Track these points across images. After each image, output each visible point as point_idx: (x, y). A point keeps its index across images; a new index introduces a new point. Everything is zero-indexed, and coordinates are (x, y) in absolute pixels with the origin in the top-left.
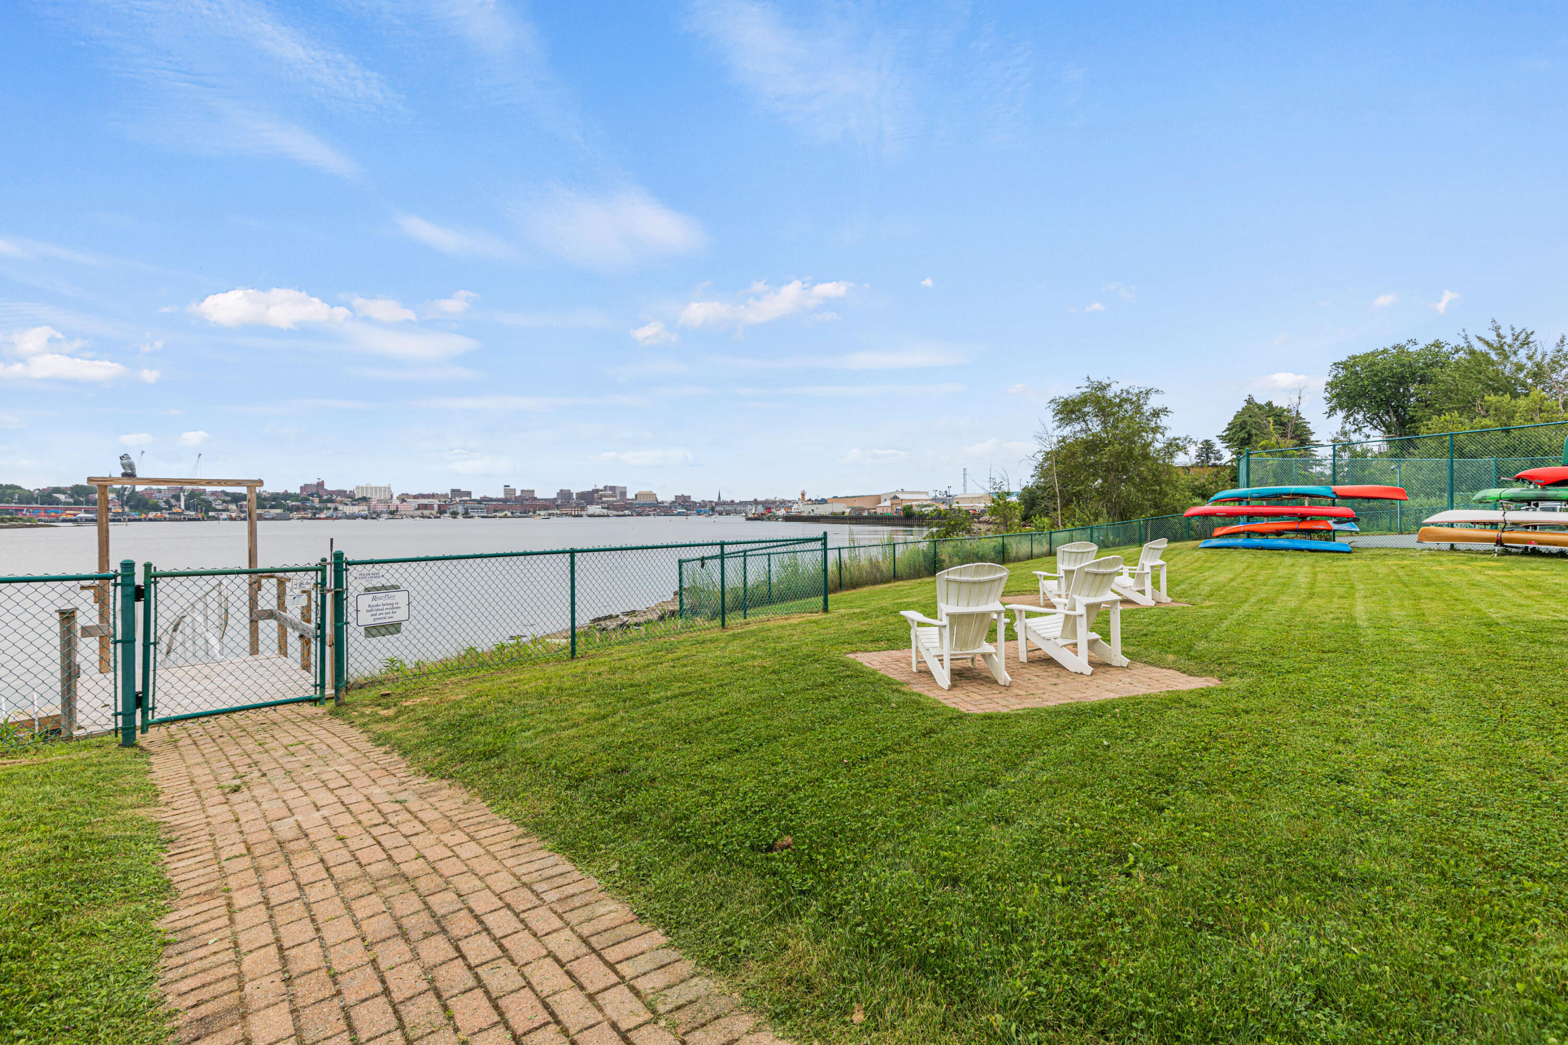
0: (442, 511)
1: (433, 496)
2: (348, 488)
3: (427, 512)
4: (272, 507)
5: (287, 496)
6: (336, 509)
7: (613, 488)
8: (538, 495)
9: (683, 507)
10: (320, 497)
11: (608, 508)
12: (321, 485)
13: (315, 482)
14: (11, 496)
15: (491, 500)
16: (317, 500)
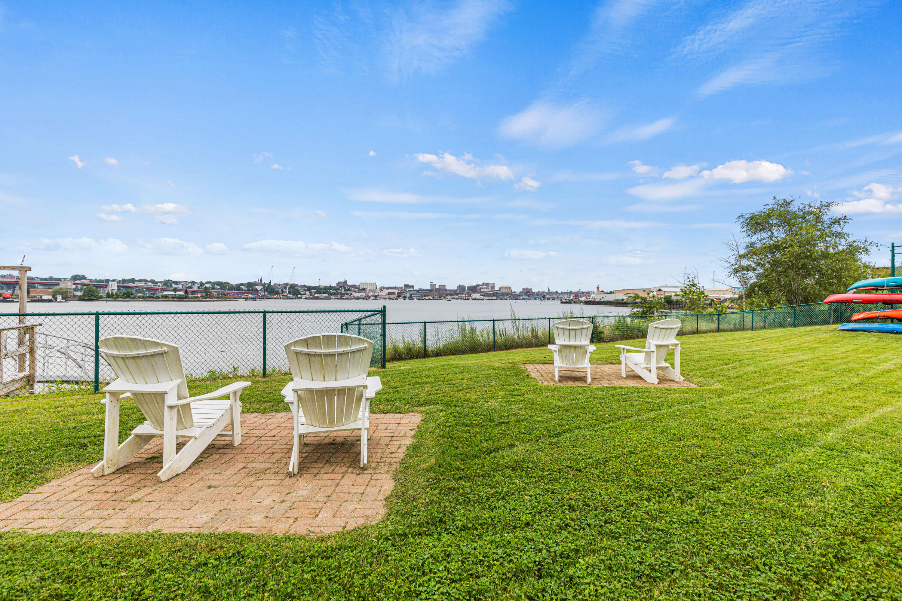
0: (399, 296)
1: (395, 288)
2: (357, 284)
3: (392, 296)
4: (324, 293)
5: (331, 287)
6: (351, 294)
7: (487, 284)
8: (448, 288)
9: (527, 295)
10: (345, 288)
11: (484, 295)
12: (345, 282)
13: (343, 281)
14: (226, 287)
15: (424, 290)
16: (343, 290)
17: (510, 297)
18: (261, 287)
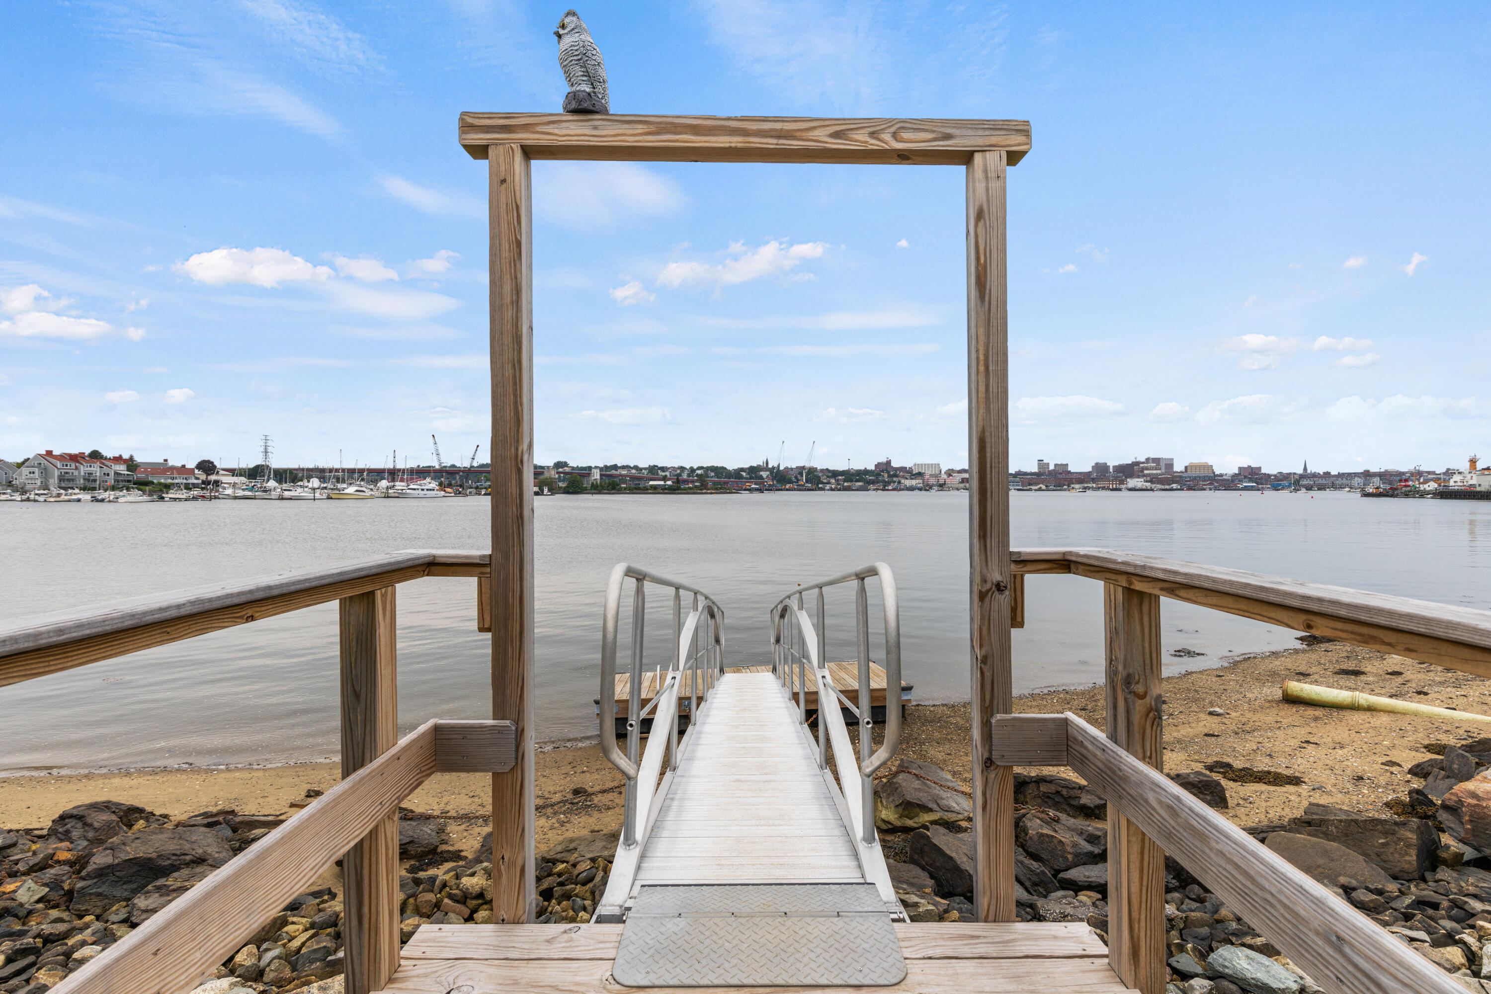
2: (908, 464)
4: (857, 481)
5: (866, 472)
6: (899, 482)
7: (1157, 461)
9: (1251, 480)
10: (888, 472)
11: (1151, 482)
12: (889, 462)
13: (884, 460)
14: (722, 473)
15: (1025, 474)
16: (886, 475)
17: (1211, 484)
18: (768, 473)
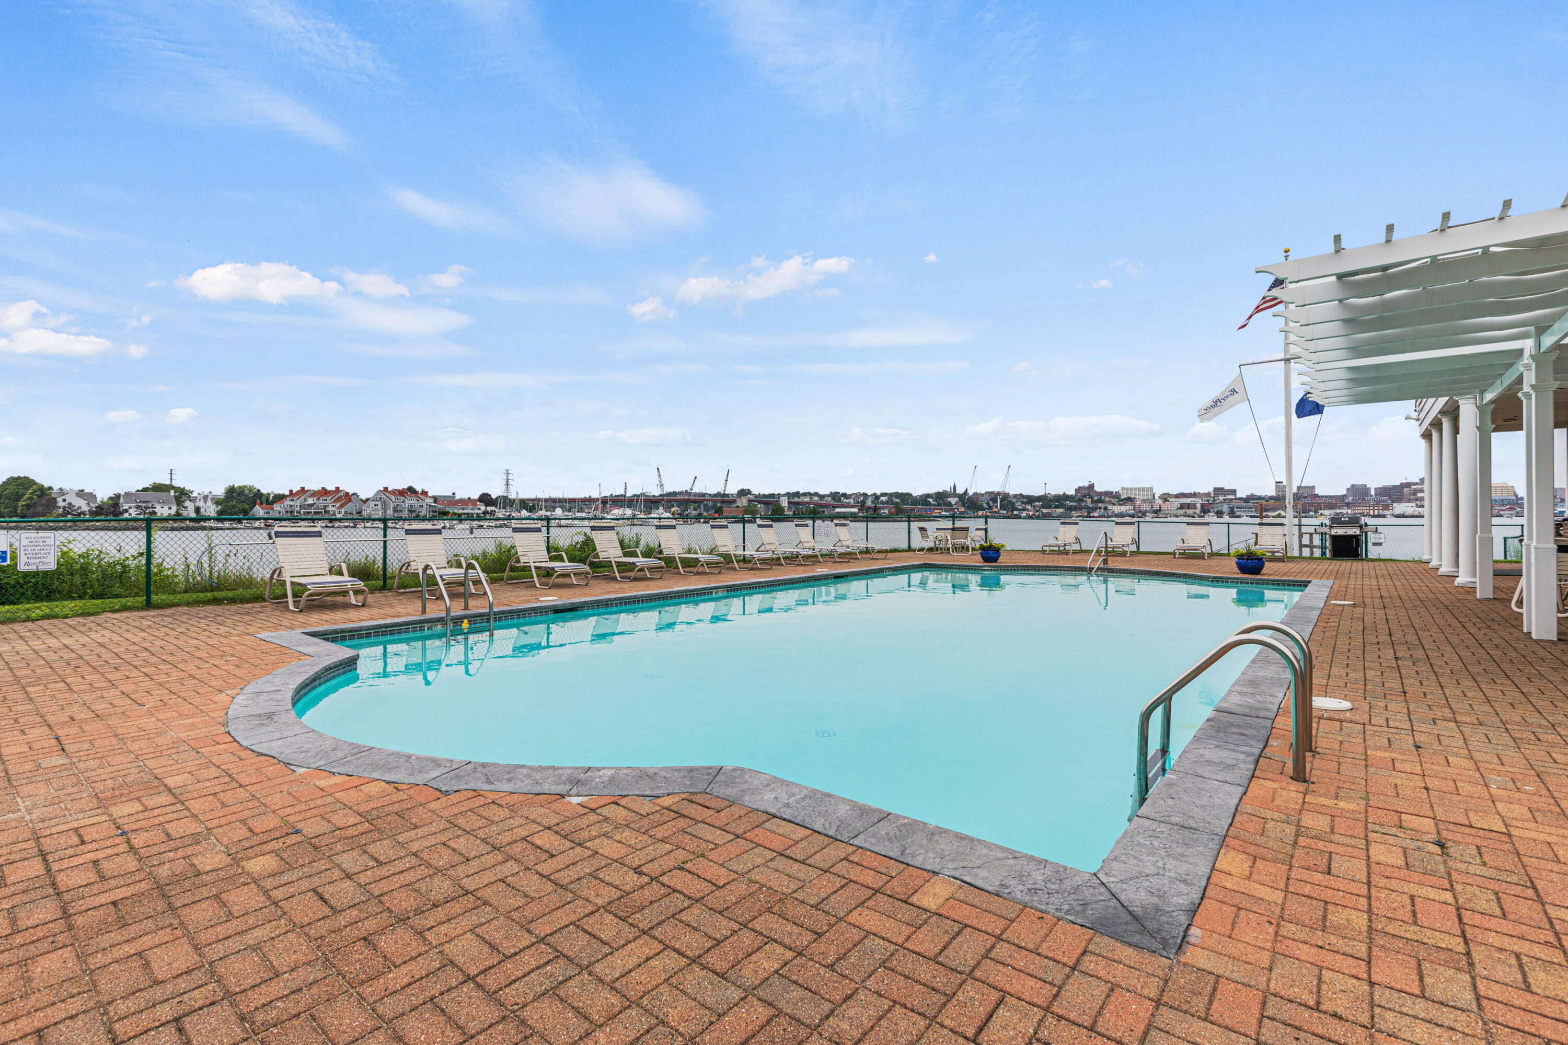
0: (1205, 510)
1: (1194, 495)
2: (1114, 488)
3: (1190, 512)
4: (1057, 507)
5: (1066, 497)
6: (1106, 509)
8: (1319, 491)
12: (1091, 486)
13: (1086, 484)
15: (1260, 498)
16: (1089, 501)
17: (1511, 509)
18: (957, 499)
